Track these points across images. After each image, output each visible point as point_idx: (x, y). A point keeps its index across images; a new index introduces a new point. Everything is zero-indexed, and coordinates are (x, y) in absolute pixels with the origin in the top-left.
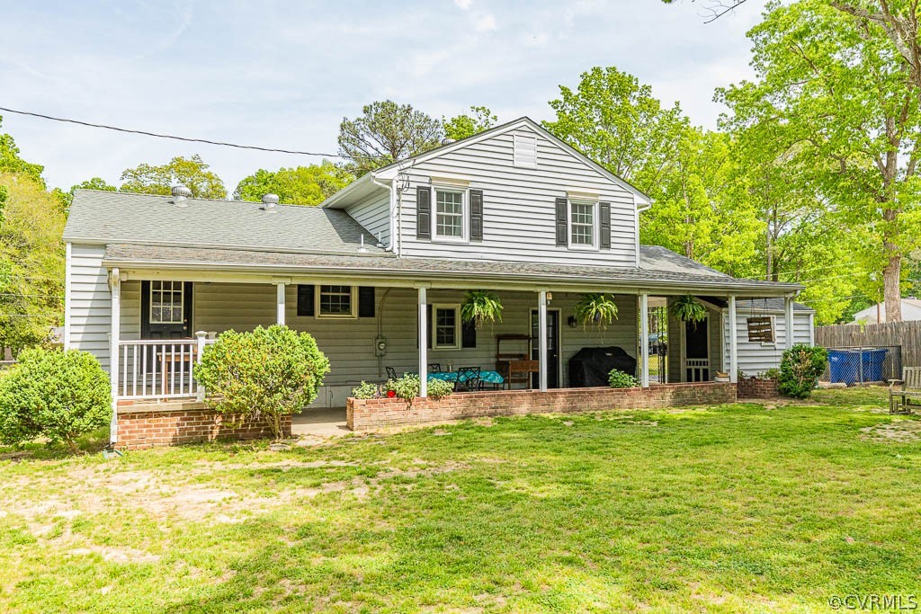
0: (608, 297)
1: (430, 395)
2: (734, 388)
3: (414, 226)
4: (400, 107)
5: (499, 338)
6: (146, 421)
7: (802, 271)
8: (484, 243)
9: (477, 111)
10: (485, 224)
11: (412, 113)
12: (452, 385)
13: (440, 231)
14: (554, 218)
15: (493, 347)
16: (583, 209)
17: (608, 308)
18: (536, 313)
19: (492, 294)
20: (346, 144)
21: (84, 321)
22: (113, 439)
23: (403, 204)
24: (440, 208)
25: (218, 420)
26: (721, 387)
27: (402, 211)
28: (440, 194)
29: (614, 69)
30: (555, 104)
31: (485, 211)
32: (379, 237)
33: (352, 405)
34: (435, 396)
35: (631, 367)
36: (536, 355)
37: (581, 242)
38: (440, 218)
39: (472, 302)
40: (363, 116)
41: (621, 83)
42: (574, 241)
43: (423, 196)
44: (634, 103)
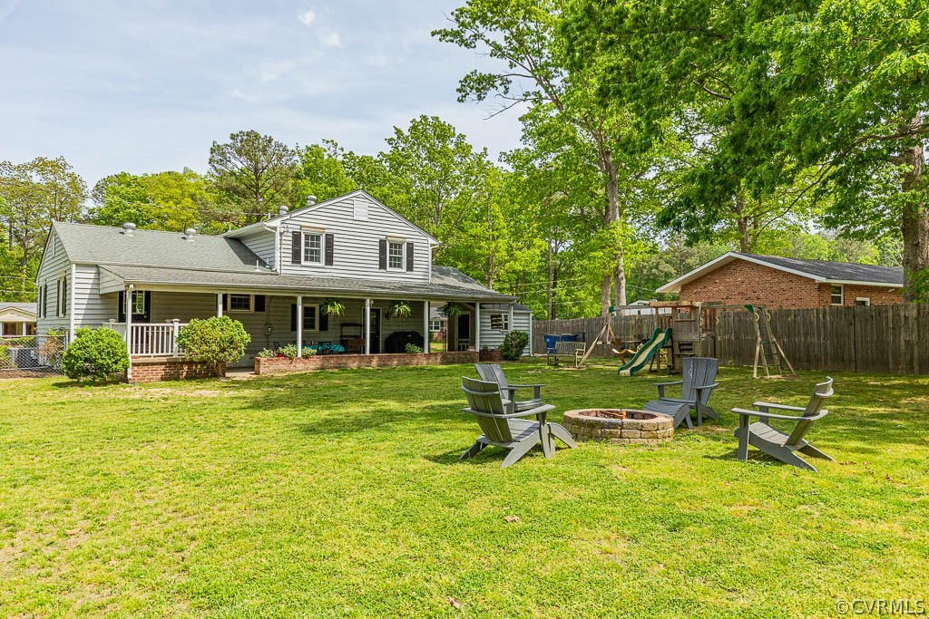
0: (405, 303)
1: (303, 356)
2: (478, 355)
3: (290, 255)
4: (262, 137)
5: (343, 325)
6: (146, 368)
7: (572, 279)
8: (334, 267)
9: (327, 142)
10: (334, 255)
11: (273, 143)
12: (316, 351)
13: (306, 259)
14: (378, 252)
15: (339, 331)
16: (396, 246)
17: (404, 309)
18: (364, 310)
19: (338, 301)
20: (216, 165)
21: (83, 312)
22: (129, 376)
23: (284, 242)
24: (307, 244)
25: (186, 368)
26: (470, 354)
27: (283, 246)
28: (307, 237)
29: (437, 118)
30: (390, 141)
31: (335, 247)
32: (267, 261)
33: (259, 361)
34: (306, 357)
35: (419, 342)
36: (365, 335)
37: (395, 266)
38: (306, 251)
39: (327, 304)
40: (230, 142)
41: (443, 130)
42: (390, 266)
43: (296, 238)
44: (452, 147)
